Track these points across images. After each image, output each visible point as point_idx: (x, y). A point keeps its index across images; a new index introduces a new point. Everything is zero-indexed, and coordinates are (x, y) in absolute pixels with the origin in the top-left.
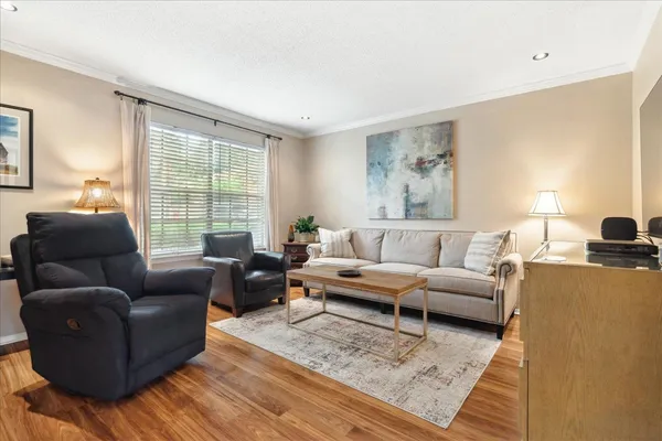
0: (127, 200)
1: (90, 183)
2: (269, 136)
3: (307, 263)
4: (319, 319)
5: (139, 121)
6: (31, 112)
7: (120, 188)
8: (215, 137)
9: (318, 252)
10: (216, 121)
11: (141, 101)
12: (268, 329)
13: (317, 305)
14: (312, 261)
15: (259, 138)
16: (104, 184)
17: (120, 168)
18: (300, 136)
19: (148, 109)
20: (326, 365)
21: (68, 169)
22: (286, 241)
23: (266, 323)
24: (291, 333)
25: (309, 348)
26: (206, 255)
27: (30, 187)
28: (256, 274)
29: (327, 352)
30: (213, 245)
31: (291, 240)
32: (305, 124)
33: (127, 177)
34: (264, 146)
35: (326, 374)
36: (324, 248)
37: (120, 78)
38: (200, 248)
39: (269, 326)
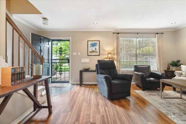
0: (115, 57)
1: (108, 53)
2: (157, 33)
3: (174, 78)
4: (177, 100)
5: (118, 38)
6: (99, 41)
7: (114, 54)
8: (137, 38)
9: (181, 75)
10: (138, 33)
11: (118, 33)
12: (152, 97)
13: (178, 95)
14: (177, 77)
15: (154, 35)
16: (111, 53)
17: (114, 50)
18: (173, 30)
19: (120, 35)
20: (173, 116)
21: (105, 51)
22: (166, 69)
23: (153, 95)
24: (162, 101)
25: (167, 108)
26: (134, 71)
27: (99, 55)
28: (152, 79)
29: (176, 112)
30: (137, 68)
31: (168, 69)
32: (174, 25)
33: (115, 52)
34: (155, 37)
35: (172, 119)
36: (184, 73)
37: (114, 29)
38: (133, 69)
39: (153, 96)
